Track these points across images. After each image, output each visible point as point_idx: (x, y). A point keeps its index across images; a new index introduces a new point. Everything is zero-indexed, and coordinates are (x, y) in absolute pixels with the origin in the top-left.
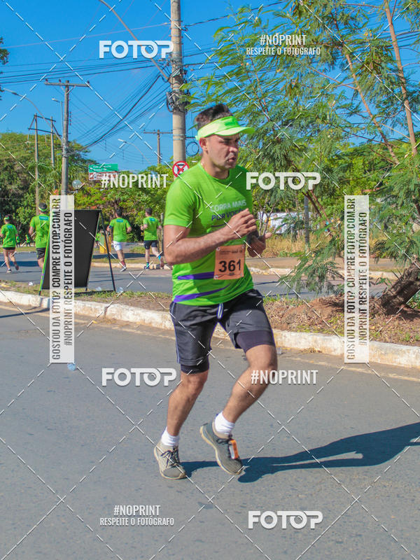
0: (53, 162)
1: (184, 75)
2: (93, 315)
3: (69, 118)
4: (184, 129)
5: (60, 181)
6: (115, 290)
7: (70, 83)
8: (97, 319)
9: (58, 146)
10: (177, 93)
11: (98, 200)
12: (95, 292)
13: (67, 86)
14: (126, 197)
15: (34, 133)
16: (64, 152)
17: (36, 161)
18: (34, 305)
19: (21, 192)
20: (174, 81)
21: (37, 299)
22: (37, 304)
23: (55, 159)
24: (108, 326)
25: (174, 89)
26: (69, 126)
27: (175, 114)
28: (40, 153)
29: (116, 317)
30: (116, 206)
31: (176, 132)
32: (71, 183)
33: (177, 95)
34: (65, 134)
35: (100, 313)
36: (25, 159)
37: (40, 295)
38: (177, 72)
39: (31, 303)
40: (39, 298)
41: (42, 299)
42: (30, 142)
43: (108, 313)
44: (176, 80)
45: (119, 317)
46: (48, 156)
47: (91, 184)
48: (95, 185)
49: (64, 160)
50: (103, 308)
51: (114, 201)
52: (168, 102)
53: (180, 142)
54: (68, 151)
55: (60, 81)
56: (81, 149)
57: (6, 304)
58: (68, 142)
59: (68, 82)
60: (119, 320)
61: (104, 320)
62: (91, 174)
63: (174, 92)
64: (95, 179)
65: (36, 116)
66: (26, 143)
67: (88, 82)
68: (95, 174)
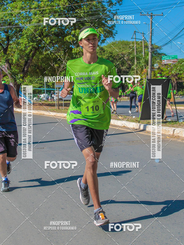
0: (143, 55)
2: (167, 134)
3: (152, 32)
5: (148, 65)
6: (178, 121)
7: (153, 14)
8: (169, 136)
9: (146, 47)
11: (167, 74)
12: (168, 122)
13: (151, 16)
14: (182, 72)
16: (150, 50)
17: (135, 54)
18: (136, 128)
19: (127, 70)
21: (138, 125)
22: (138, 128)
23: (145, 53)
24: (175, 139)
26: (152, 36)
28: (137, 50)
29: (179, 135)
30: (176, 77)
32: (153, 65)
34: (150, 40)
35: (171, 133)
36: (130, 54)
37: (139, 123)
39: (134, 127)
40: (138, 124)
41: (140, 125)
42: (132, 45)
43: (175, 133)
45: (181, 135)
46: (141, 52)
47: (163, 66)
48: (165, 66)
49: (150, 54)
50: (172, 130)
51: (175, 74)
54: (152, 49)
55: (148, 13)
56: (158, 48)
57: (121, 127)
58: (152, 45)
59: (152, 13)
60: (181, 137)
61: (173, 136)
62: (163, 61)
64: (165, 63)
65: (135, 32)
66: (130, 45)
67: (162, 13)
68: (165, 60)
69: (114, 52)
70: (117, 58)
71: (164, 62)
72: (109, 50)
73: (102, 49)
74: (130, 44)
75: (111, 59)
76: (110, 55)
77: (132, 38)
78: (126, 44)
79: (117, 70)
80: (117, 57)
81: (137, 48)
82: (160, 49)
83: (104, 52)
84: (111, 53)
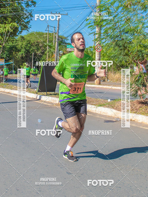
16: (57, 40)
17: (48, 43)
28: (49, 40)
39: (33, 97)
42: (46, 36)
64: (69, 51)
65: (48, 25)
68: (69, 49)
69: (31, 40)
70: (34, 45)
71: (68, 49)
72: (28, 39)
73: (23, 38)
74: (44, 35)
75: (29, 45)
76: (28, 42)
77: (46, 31)
78: (41, 35)
81: (49, 38)
82: (67, 40)
83: (24, 39)
84: (29, 41)
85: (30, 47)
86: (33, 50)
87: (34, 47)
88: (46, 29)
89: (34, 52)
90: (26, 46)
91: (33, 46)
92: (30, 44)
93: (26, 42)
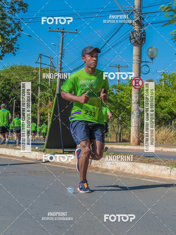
0: (50, 84)
1: (142, 21)
4: (140, 56)
10: (137, 32)
13: (63, 32)
15: (39, 66)
20: (135, 24)
25: (135, 29)
26: (62, 58)
27: (135, 46)
31: (135, 58)
33: (137, 33)
38: (138, 18)
42: (36, 71)
44: (136, 23)
49: (58, 80)
52: (130, 37)
53: (137, 65)
55: (58, 29)
63: (135, 31)
65: (41, 55)
66: (33, 71)
67: (76, 30)
69: (12, 78)
72: (7, 76)
75: (8, 87)
76: (7, 82)
77: (36, 63)
79: (16, 102)
80: (16, 86)
84: (8, 80)
85: (10, 90)
86: (14, 95)
87: (16, 90)
88: (37, 61)
89: (15, 99)
90: (3, 88)
91: (15, 88)
92: (10, 86)
93: (3, 81)
